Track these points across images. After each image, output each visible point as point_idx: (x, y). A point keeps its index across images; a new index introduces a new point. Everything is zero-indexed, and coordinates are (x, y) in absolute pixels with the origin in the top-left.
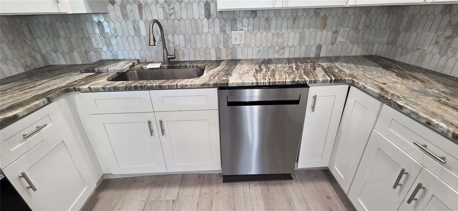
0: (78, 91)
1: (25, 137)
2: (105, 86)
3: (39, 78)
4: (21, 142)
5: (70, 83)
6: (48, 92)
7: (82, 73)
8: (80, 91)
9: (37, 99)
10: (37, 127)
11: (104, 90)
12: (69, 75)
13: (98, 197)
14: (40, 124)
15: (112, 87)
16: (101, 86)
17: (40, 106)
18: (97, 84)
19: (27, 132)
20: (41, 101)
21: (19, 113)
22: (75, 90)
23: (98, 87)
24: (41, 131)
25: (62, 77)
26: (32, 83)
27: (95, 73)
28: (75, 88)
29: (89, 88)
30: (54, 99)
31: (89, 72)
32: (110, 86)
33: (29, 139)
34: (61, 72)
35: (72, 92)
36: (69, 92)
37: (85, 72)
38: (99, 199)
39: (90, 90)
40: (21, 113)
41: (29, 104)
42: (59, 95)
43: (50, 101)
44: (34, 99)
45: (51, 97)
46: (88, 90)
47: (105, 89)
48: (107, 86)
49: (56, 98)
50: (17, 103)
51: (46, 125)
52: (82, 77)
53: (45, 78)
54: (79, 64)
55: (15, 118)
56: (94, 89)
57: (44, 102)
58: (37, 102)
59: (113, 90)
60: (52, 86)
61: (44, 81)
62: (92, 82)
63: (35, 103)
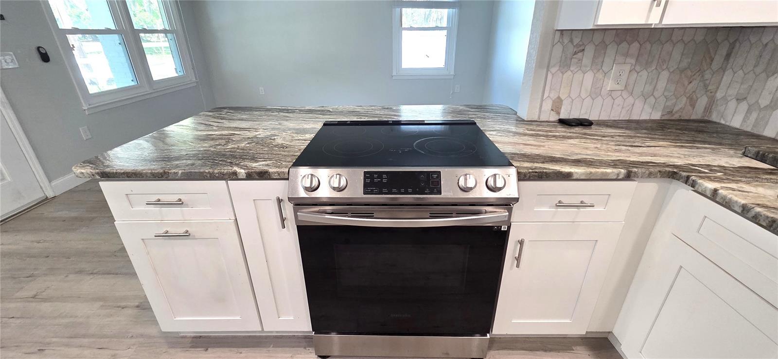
0: (689, 185)
1: (560, 205)
2: (753, 206)
3: (662, 136)
4: (551, 207)
5: (693, 165)
6: (642, 162)
7: (745, 155)
8: (693, 186)
9: (617, 165)
10: (582, 202)
11: (743, 211)
12: (713, 149)
13: (574, 349)
14: (587, 200)
15: (768, 217)
16: (743, 202)
17: (608, 178)
18: (744, 192)
19: (566, 200)
20: (616, 171)
21: (576, 173)
22: (687, 180)
23: (735, 198)
24: (582, 210)
25: (698, 148)
26: (645, 139)
27: (772, 167)
28: (688, 177)
29: (715, 191)
30: (638, 177)
31: (763, 159)
32: (765, 212)
33: (560, 210)
34: (709, 139)
35: (679, 180)
36: (673, 178)
37: (753, 157)
38: (571, 351)
39: (714, 196)
40: (578, 174)
41: (598, 168)
42: (650, 175)
43: (628, 177)
44: (613, 164)
45: (635, 172)
46: (708, 194)
47: (745, 212)
48: (758, 209)
49: (641, 178)
50: (591, 159)
51: (593, 206)
52: (731, 164)
53: (669, 139)
54: (764, 137)
55: (567, 177)
56: (724, 198)
57: (618, 175)
58: (609, 170)
59: (764, 224)
60: (660, 157)
61: (661, 143)
62: (737, 182)
63: (605, 170)
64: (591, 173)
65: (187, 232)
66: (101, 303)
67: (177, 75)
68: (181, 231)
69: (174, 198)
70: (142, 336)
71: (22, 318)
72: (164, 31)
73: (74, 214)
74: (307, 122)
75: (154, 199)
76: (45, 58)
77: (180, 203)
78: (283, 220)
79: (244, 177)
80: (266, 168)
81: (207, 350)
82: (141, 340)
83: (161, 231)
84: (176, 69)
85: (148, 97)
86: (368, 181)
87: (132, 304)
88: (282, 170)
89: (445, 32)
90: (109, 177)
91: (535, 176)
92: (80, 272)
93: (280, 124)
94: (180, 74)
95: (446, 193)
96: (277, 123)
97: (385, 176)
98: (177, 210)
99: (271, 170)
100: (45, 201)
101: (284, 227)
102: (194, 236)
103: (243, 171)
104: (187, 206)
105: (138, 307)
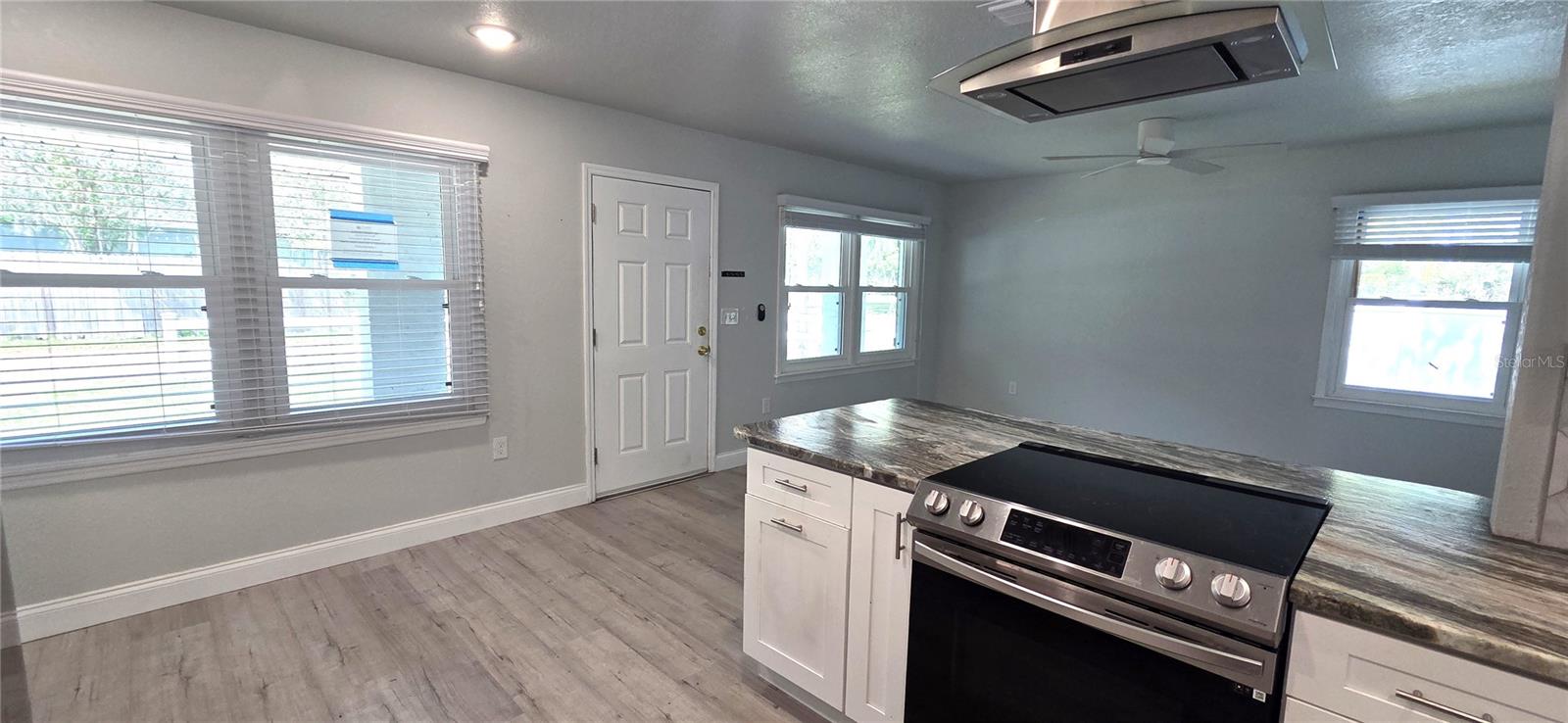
10: (1487, 717)
21: (1445, 633)
40: (1449, 636)
55: (1421, 635)
63: (1535, 653)
64: (1489, 646)
65: (801, 527)
66: (706, 601)
67: (894, 348)
68: (795, 524)
69: (799, 483)
70: (725, 654)
71: (645, 581)
72: (895, 290)
73: (721, 497)
74: (999, 437)
75: (783, 478)
76: (761, 316)
77: (803, 490)
78: (899, 548)
79: (870, 477)
80: (895, 472)
81: (776, 708)
82: (722, 658)
83: (778, 518)
84: (895, 340)
85: (846, 373)
86: (1014, 523)
87: (731, 616)
88: (911, 479)
89: (1503, 314)
90: (756, 444)
91: (1333, 608)
92: (702, 560)
93: (961, 432)
94: (898, 347)
95: (1128, 579)
96: (957, 430)
97: (1039, 524)
98: (798, 497)
99: (899, 476)
100: (705, 474)
101: (898, 557)
102: (805, 535)
103: (870, 469)
104: (809, 496)
105: (734, 622)
